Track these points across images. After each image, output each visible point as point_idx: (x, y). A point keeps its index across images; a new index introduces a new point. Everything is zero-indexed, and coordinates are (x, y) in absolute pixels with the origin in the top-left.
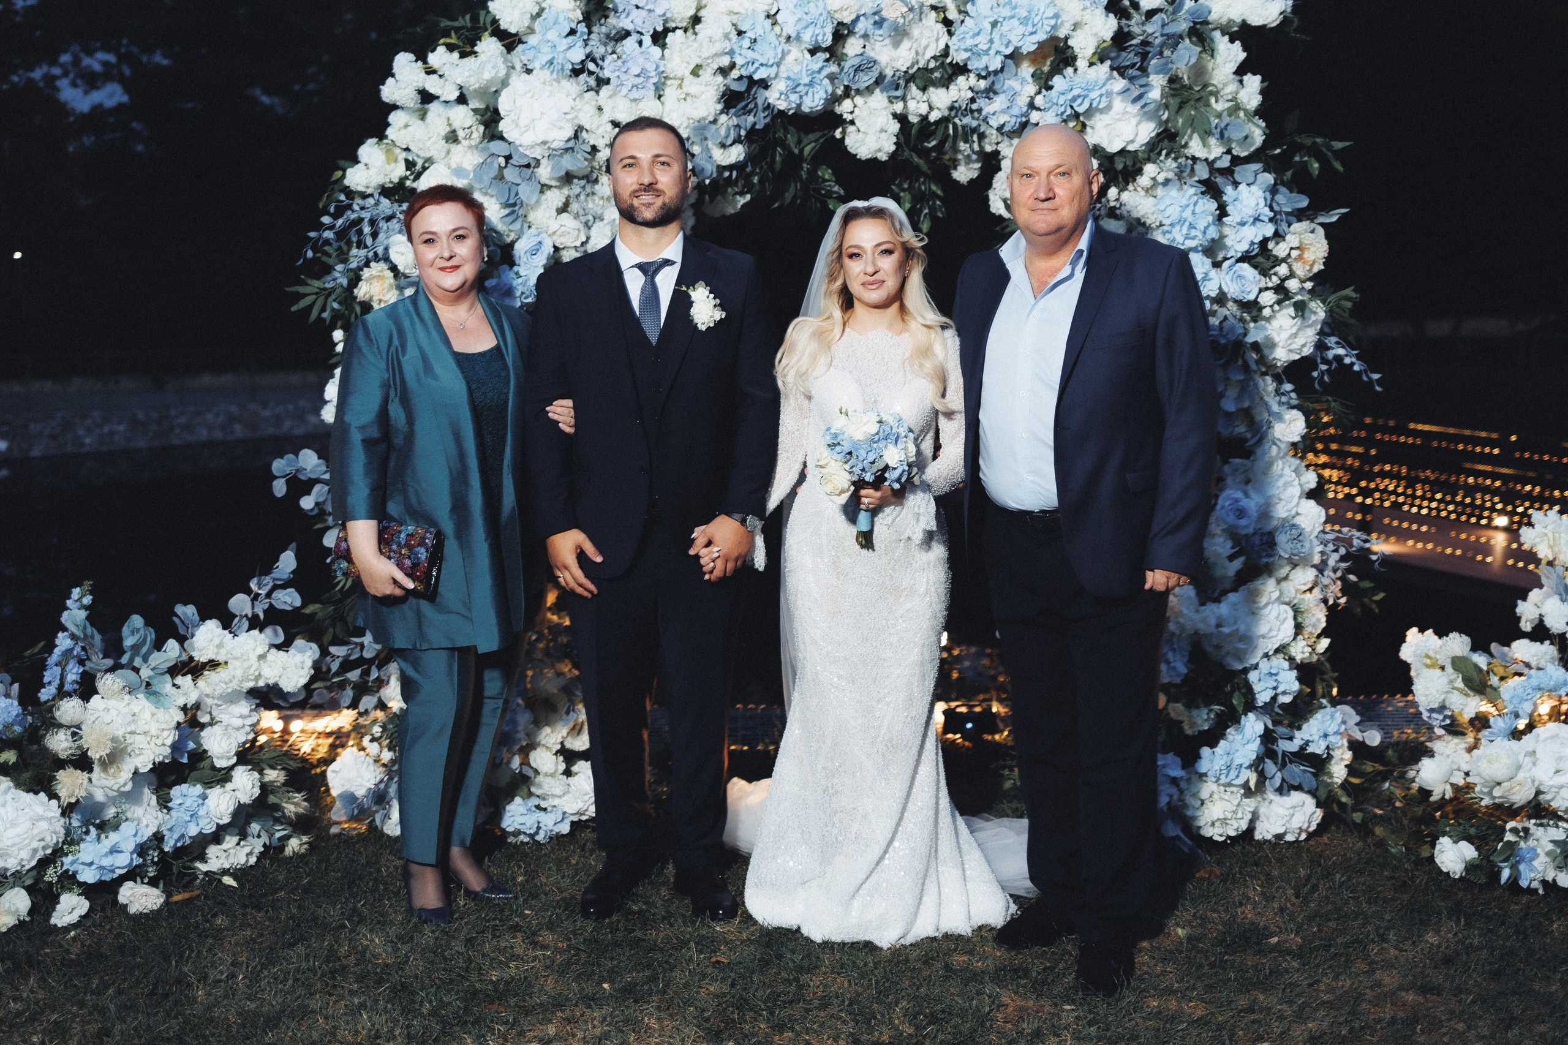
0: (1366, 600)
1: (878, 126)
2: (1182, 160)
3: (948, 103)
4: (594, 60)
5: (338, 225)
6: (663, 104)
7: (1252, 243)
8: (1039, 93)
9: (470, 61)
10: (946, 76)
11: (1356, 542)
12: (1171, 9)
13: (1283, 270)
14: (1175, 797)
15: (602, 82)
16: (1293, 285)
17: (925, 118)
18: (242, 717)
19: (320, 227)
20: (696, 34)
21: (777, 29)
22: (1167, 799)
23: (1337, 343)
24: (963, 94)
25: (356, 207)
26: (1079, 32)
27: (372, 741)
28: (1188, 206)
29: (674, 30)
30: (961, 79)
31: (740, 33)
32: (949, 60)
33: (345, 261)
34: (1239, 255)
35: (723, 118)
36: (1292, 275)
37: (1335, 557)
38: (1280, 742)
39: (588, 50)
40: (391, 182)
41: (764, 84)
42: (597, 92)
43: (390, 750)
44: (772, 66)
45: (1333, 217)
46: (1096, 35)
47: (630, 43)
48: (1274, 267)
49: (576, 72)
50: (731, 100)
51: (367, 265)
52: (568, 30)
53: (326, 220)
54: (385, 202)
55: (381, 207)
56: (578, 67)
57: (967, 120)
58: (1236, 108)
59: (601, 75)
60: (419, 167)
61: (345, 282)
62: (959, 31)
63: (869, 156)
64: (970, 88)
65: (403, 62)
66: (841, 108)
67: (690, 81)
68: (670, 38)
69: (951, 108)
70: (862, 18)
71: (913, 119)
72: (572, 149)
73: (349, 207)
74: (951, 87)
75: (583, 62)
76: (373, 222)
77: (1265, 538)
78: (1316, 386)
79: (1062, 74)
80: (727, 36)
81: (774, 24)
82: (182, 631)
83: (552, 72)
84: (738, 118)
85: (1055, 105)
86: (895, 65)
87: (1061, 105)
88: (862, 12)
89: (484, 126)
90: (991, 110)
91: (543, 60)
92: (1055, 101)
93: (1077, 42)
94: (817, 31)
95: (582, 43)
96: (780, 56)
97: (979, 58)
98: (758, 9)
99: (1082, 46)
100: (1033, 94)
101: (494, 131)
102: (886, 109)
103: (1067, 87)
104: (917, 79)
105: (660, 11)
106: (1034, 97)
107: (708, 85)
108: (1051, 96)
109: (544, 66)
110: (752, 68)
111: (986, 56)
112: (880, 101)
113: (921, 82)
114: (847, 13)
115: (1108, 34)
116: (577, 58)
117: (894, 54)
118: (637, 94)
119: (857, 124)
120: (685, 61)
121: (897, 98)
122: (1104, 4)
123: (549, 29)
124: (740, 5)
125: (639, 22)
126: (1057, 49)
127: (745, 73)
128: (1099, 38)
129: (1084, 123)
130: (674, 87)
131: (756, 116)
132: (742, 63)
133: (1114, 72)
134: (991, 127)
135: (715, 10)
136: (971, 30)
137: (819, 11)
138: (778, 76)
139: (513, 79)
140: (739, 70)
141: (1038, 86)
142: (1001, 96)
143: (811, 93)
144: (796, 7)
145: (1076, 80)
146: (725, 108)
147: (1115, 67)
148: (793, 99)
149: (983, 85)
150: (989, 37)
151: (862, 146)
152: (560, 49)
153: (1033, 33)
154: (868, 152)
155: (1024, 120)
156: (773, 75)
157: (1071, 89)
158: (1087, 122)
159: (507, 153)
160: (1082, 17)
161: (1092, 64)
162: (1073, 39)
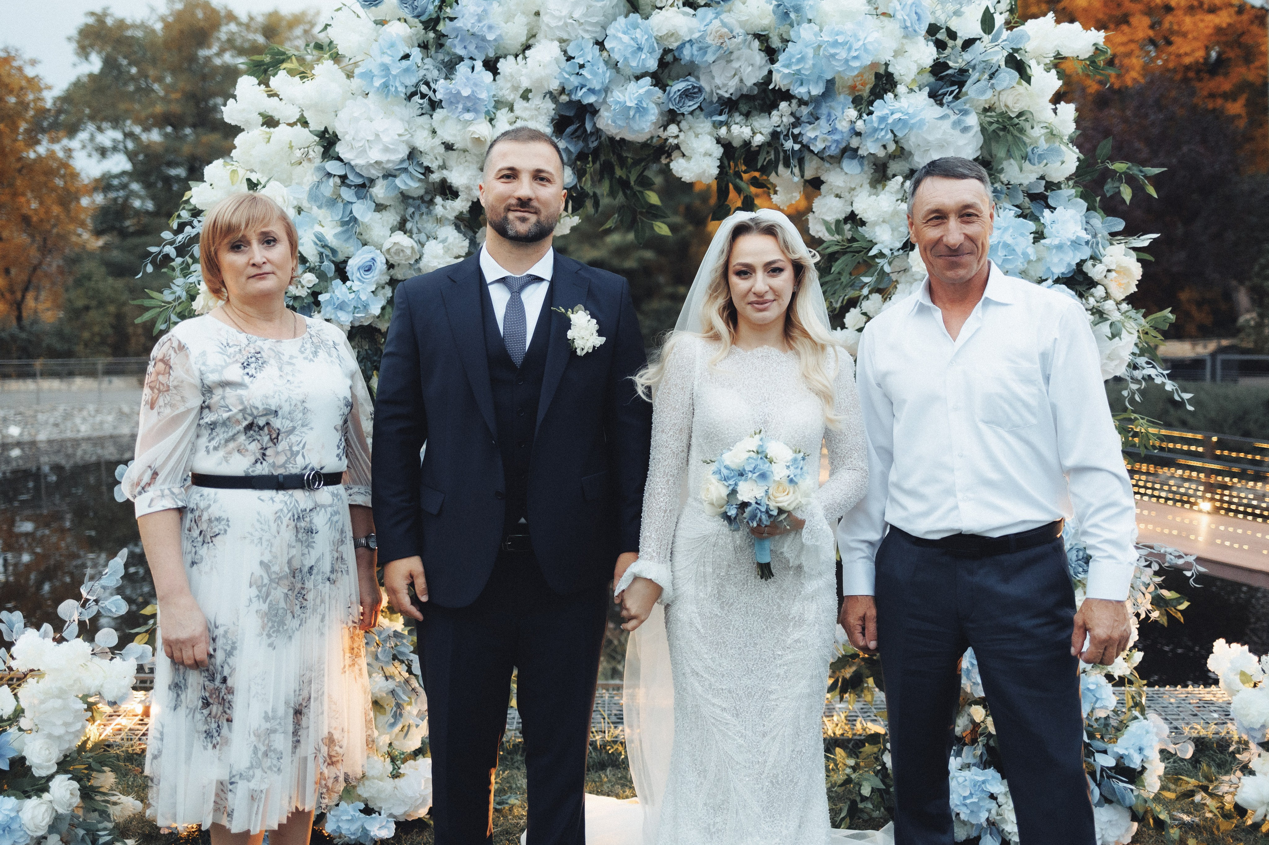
0: (1172, 612)
1: (702, 150)
2: (998, 185)
3: (770, 130)
4: (427, 84)
5: (178, 241)
6: (493, 126)
7: (1069, 264)
8: (860, 118)
9: (308, 83)
10: (768, 102)
11: (1168, 557)
12: (987, 38)
13: (1099, 291)
14: (993, 812)
15: (434, 105)
16: (1109, 305)
17: (747, 144)
18: (66, 724)
19: (160, 242)
20: (525, 58)
21: (605, 54)
22: (986, 815)
23: (1148, 363)
24: (785, 119)
25: (195, 223)
26: (900, 59)
28: (1006, 229)
29: (505, 57)
30: (783, 105)
31: (569, 58)
32: (771, 87)
33: (185, 277)
34: (1056, 277)
36: (1108, 296)
37: (1149, 572)
38: (1096, 755)
39: (422, 73)
41: (592, 110)
42: (431, 116)
44: (600, 91)
45: (1145, 241)
46: (916, 62)
47: (462, 69)
48: (1091, 288)
50: (560, 125)
52: (402, 54)
53: (167, 235)
56: (414, 89)
57: (789, 144)
58: (1052, 134)
59: (433, 98)
60: (260, 187)
61: (184, 295)
62: (782, 57)
63: (694, 180)
64: (792, 114)
65: (246, 85)
66: (666, 133)
67: (520, 105)
68: (502, 65)
69: (775, 135)
70: (688, 45)
71: (736, 143)
72: (405, 170)
73: (190, 224)
74: (774, 113)
75: (417, 85)
77: (1081, 553)
78: (1127, 404)
79: (882, 98)
80: (557, 61)
81: (601, 51)
82: (6, 638)
83: (387, 95)
84: (568, 142)
85: (875, 130)
86: (719, 91)
87: (882, 129)
88: (687, 39)
89: (324, 147)
90: (812, 135)
91: (378, 83)
92: (876, 125)
93: (898, 68)
94: (643, 56)
95: (415, 67)
96: (607, 81)
97: (802, 84)
98: (587, 36)
99: (902, 72)
100: (854, 119)
101: (331, 152)
102: (710, 134)
103: (888, 112)
104: (741, 105)
105: (490, 37)
106: (855, 122)
107: (538, 109)
108: (872, 121)
109: (378, 89)
110: (580, 94)
111: (808, 82)
112: (704, 126)
113: (744, 108)
114: (672, 39)
115: (928, 62)
116: (411, 80)
117: (718, 81)
118: (468, 116)
119: (682, 149)
120: (516, 85)
121: (721, 124)
122: (924, 33)
123: (384, 53)
124: (569, 34)
125: (472, 48)
126: (878, 76)
127: (574, 98)
128: (919, 65)
129: (902, 148)
130: (505, 110)
131: (585, 140)
132: (571, 88)
133: (932, 100)
134: (812, 151)
135: (546, 37)
136: (793, 56)
137: (646, 37)
138: (604, 102)
139: (349, 102)
140: (569, 95)
141: (859, 111)
142: (823, 121)
143: (637, 115)
144: (624, 33)
145: (897, 105)
146: (554, 132)
147: (932, 95)
148: (619, 122)
149: (805, 111)
150: (811, 62)
151: (686, 169)
152: (394, 72)
153: (856, 58)
154: (692, 175)
155: (844, 145)
156: (601, 100)
157: (892, 114)
158: (905, 147)
159: (343, 173)
160: (902, 45)
161: (912, 91)
162: (893, 65)
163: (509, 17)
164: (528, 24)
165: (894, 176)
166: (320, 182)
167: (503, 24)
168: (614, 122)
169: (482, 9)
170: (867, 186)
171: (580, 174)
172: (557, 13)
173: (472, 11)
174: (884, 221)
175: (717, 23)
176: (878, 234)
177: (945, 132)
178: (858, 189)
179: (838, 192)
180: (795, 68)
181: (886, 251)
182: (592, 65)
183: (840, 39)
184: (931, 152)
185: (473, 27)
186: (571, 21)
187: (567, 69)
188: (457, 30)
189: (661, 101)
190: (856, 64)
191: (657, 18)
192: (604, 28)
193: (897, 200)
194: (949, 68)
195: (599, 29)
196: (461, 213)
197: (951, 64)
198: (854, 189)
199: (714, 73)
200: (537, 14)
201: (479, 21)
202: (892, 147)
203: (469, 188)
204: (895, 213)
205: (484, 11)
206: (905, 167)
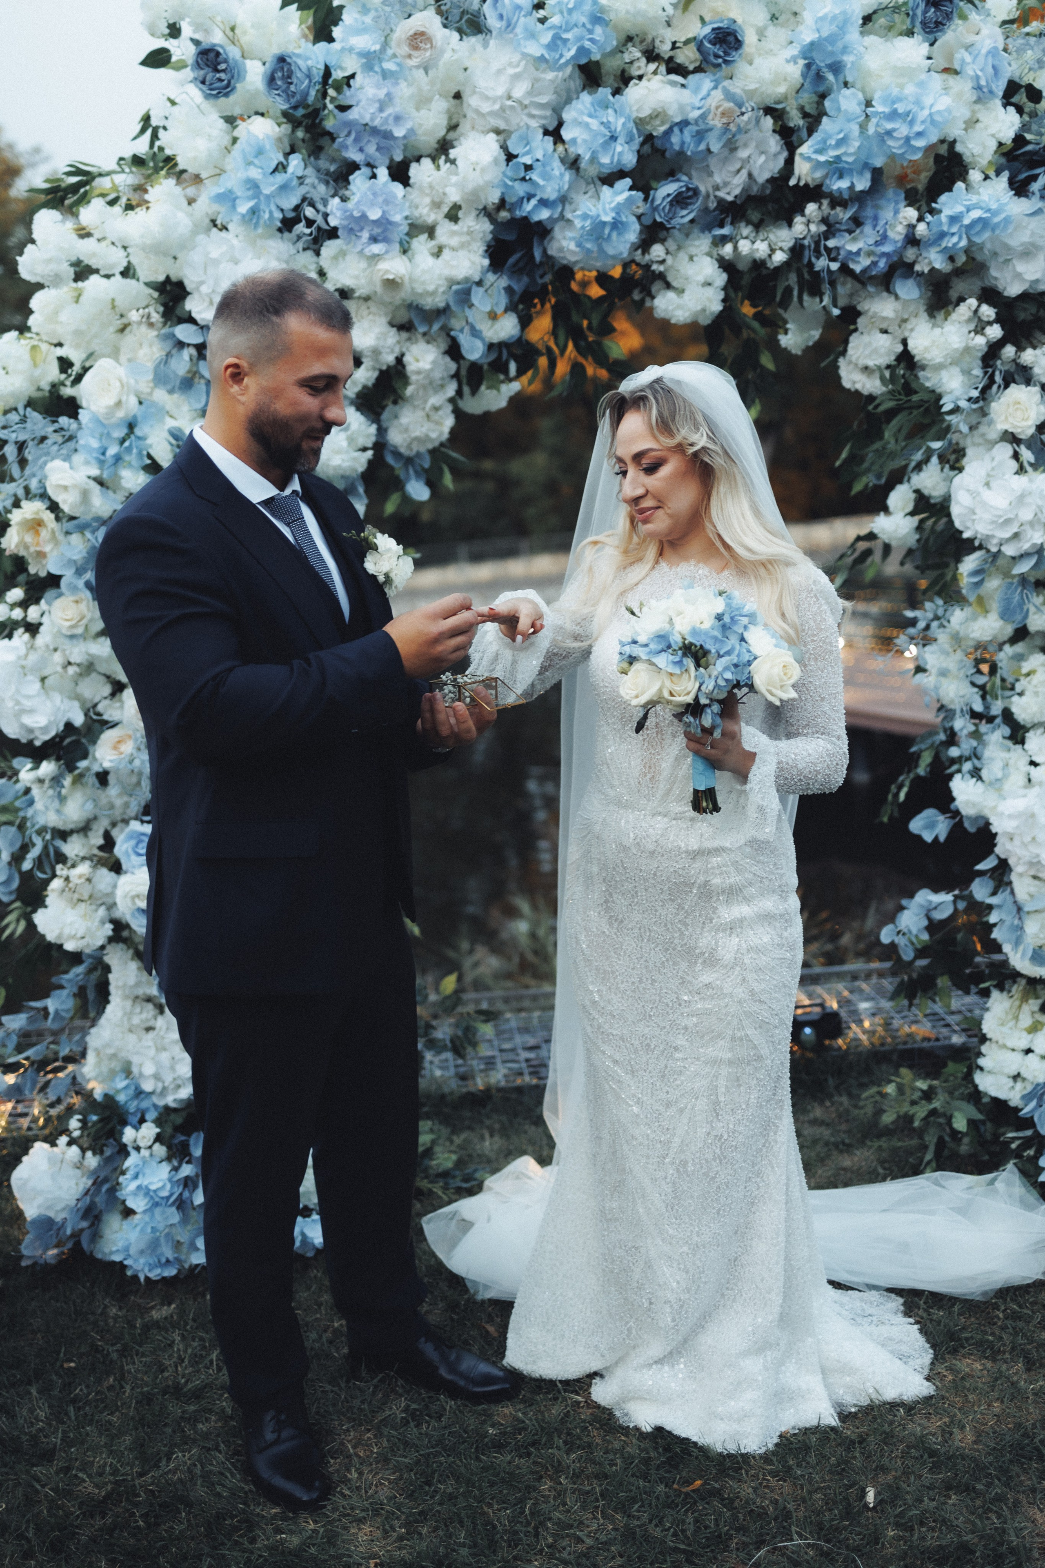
1: (701, 278)
3: (791, 244)
4: (312, 205)
6: (408, 261)
8: (920, 219)
9: (139, 214)
10: (787, 206)
15: (324, 236)
17: (758, 265)
20: (449, 160)
21: (560, 148)
24: (813, 228)
26: (970, 133)
27: (69, 1144)
29: (418, 159)
30: (811, 208)
31: (510, 157)
32: (792, 182)
35: (491, 277)
39: (304, 189)
40: (39, 389)
41: (542, 230)
42: (318, 253)
43: (94, 1154)
44: (555, 202)
46: (993, 136)
47: (358, 181)
49: (287, 225)
50: (498, 254)
51: (17, 504)
52: (273, 166)
54: (34, 416)
55: (28, 425)
56: (291, 215)
57: (821, 263)
59: (323, 225)
60: (76, 369)
62: (809, 140)
63: (689, 321)
64: (824, 221)
65: (47, 222)
66: (647, 257)
67: (445, 229)
68: (414, 171)
69: (797, 250)
70: (676, 130)
71: (746, 266)
74: (798, 219)
75: (297, 208)
76: (21, 446)
79: (949, 191)
80: (494, 162)
81: (555, 143)
83: (256, 225)
84: (510, 278)
85: (942, 235)
86: (718, 193)
87: (953, 234)
88: (677, 120)
89: (165, 305)
90: (853, 248)
91: (243, 208)
92: (945, 228)
93: (970, 146)
94: (619, 149)
95: (295, 182)
96: (566, 187)
97: (841, 177)
98: (534, 124)
99: (975, 151)
100: (914, 222)
101: (178, 312)
102: (709, 254)
103: (962, 209)
104: (749, 212)
105: (399, 132)
106: (914, 227)
107: (470, 233)
108: (941, 223)
109: (243, 216)
110: (528, 207)
111: (850, 171)
112: (702, 243)
113: (755, 216)
114: (658, 122)
115: (1008, 135)
116: (290, 202)
117: (718, 179)
118: (377, 248)
119: (670, 278)
120: (437, 200)
121: (724, 239)
122: (1001, 94)
123: (250, 163)
124: (507, 121)
125: (371, 149)
126: (938, 158)
127: (518, 214)
128: (997, 140)
129: (973, 259)
130: (424, 237)
131: (531, 275)
132: (514, 199)
133: (1011, 191)
134: (850, 273)
135: (473, 128)
136: (830, 137)
137: (622, 120)
138: (562, 217)
139: (201, 238)
140: (509, 210)
141: (918, 209)
142: (868, 229)
143: (614, 235)
144: (590, 116)
145: (974, 199)
146: (491, 265)
147: (1012, 183)
148: (589, 245)
149: (843, 215)
150: (857, 144)
151: (679, 307)
152: (267, 190)
153: (919, 134)
154: (687, 314)
155: (895, 259)
156: (556, 216)
157: (968, 211)
158: (979, 257)
159: (198, 340)
160: (974, 112)
161: (987, 178)
162: (963, 143)
163: (422, 102)
164: (448, 111)
165: (962, 299)
166: (169, 355)
167: (414, 113)
168: (579, 245)
169: (385, 91)
170: (925, 315)
171: (525, 322)
172: (491, 94)
173: (370, 96)
174: (951, 363)
175: (718, 95)
176: (944, 380)
177: (1033, 234)
178: (913, 321)
179: (884, 326)
180: (833, 153)
181: (963, 404)
182: (544, 166)
183: (901, 108)
184: (1015, 261)
185: (372, 120)
186: (509, 103)
187: (509, 173)
188: (350, 124)
189: (641, 211)
190: (921, 143)
191: (634, 92)
192: (557, 111)
193: (969, 332)
194: (1028, 142)
195: (549, 113)
196: (365, 387)
197: (1028, 137)
198: (905, 321)
199: (713, 168)
200: (458, 96)
201: (381, 110)
202: (962, 259)
203: (376, 352)
204: (967, 350)
205: (388, 95)
206: (976, 285)
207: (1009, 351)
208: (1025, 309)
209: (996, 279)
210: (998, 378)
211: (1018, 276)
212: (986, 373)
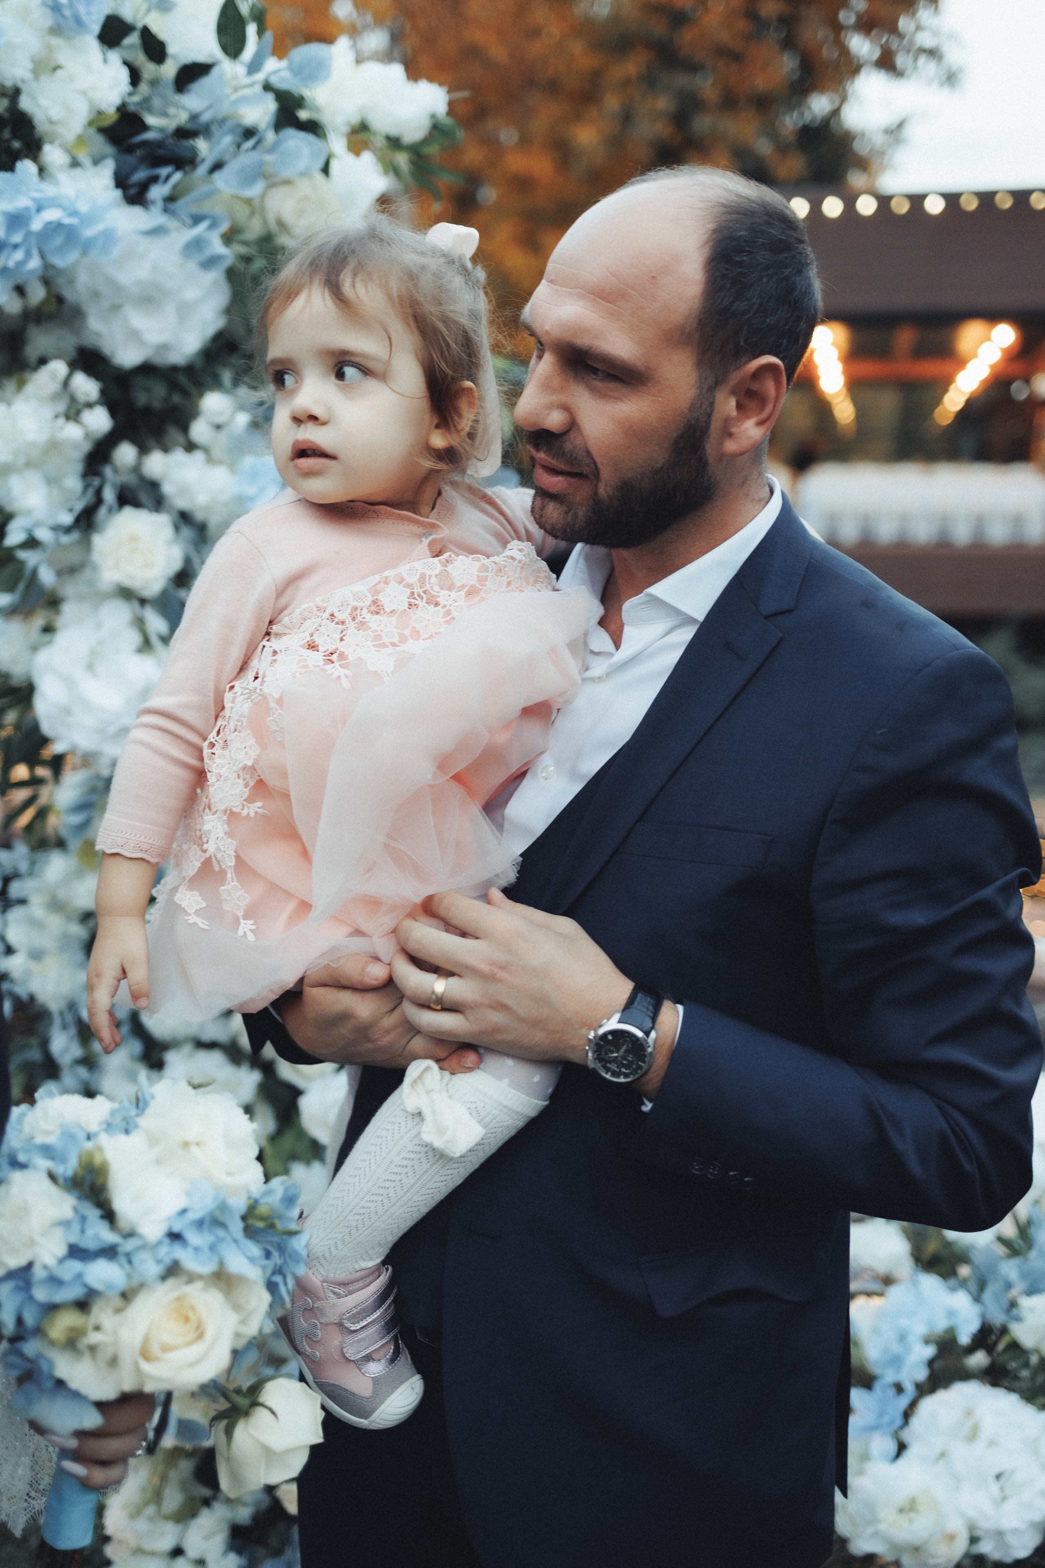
12: (229, 66)
26: (45, 82)
79: (10, 169)
87: (16, 247)
93: (44, 102)
115: (109, 100)
122: (96, 28)
128: (91, 103)
133: (118, 193)
145: (48, 190)
147: (121, 182)
157: (39, 210)
158: (69, 295)
160: (50, 49)
161: (75, 164)
162: (33, 97)
165: (43, 361)
174: (28, 465)
181: (43, 534)
193: (57, 417)
194: (147, 126)
197: (151, 120)
202: (37, 294)
204: (53, 446)
206: (69, 342)
207: (126, 453)
208: (148, 390)
209: (98, 335)
210: (109, 495)
211: (134, 335)
212: (86, 487)
